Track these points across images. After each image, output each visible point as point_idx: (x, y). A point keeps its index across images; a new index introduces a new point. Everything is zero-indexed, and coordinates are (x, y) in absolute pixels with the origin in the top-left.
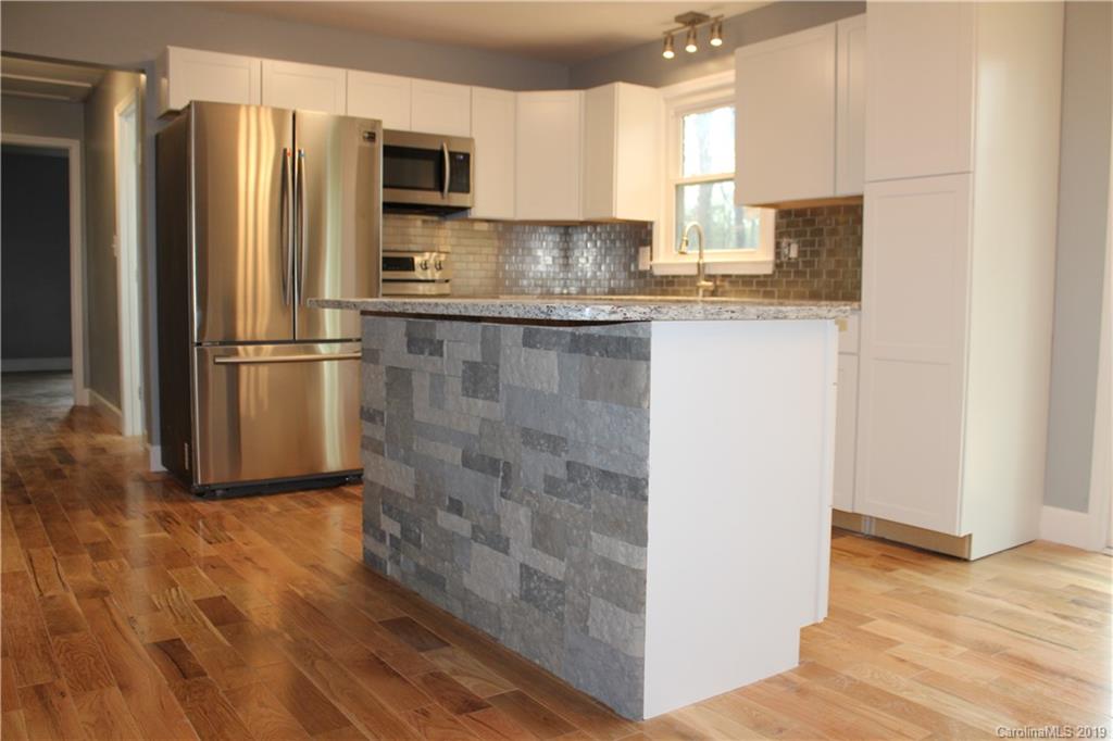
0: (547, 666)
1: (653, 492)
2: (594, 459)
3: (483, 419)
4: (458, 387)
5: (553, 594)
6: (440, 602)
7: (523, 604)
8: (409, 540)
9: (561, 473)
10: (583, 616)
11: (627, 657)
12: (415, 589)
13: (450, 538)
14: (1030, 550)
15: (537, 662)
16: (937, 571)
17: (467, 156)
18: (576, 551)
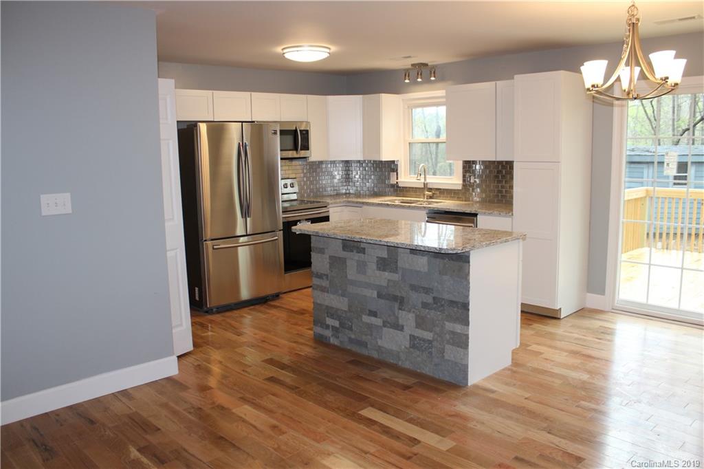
0: (424, 372)
1: (471, 307)
2: (446, 296)
3: (389, 280)
4: (374, 267)
5: (427, 345)
6: (365, 352)
7: (411, 349)
8: (343, 327)
9: (430, 301)
10: (442, 352)
11: (462, 365)
12: (349, 348)
13: (370, 326)
14: (583, 312)
15: (418, 371)
16: (549, 324)
17: (307, 131)
18: (437, 329)
